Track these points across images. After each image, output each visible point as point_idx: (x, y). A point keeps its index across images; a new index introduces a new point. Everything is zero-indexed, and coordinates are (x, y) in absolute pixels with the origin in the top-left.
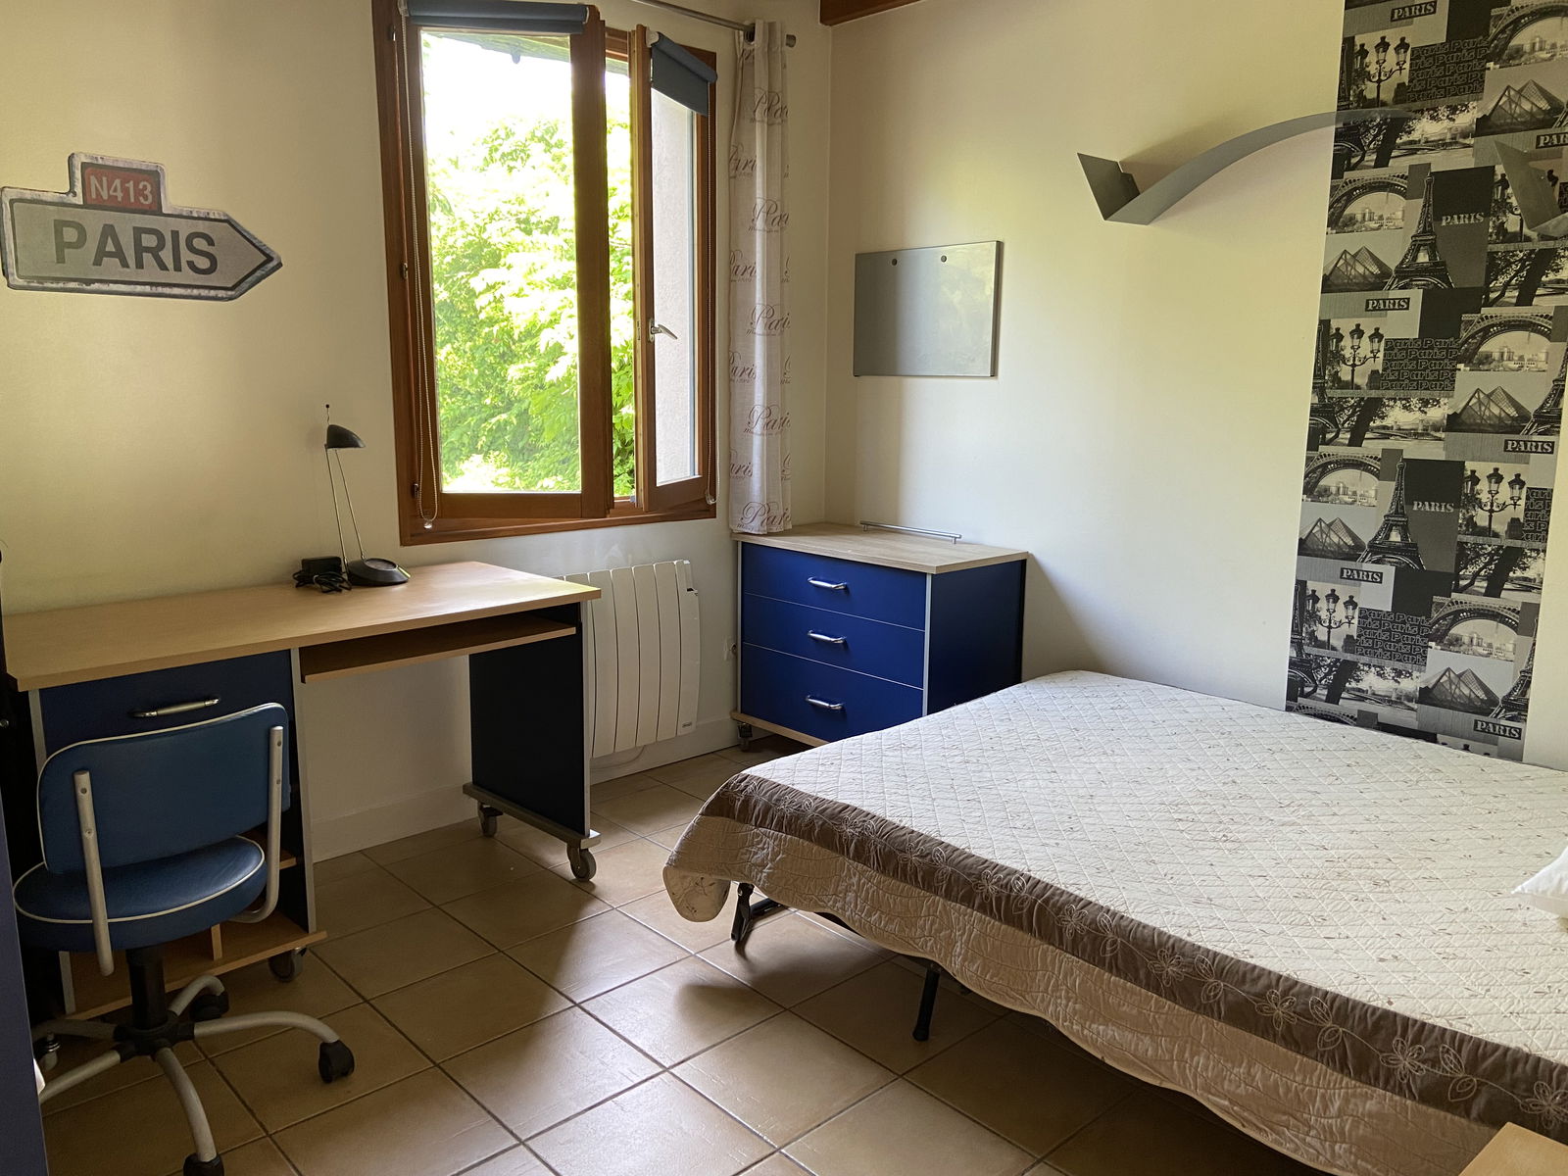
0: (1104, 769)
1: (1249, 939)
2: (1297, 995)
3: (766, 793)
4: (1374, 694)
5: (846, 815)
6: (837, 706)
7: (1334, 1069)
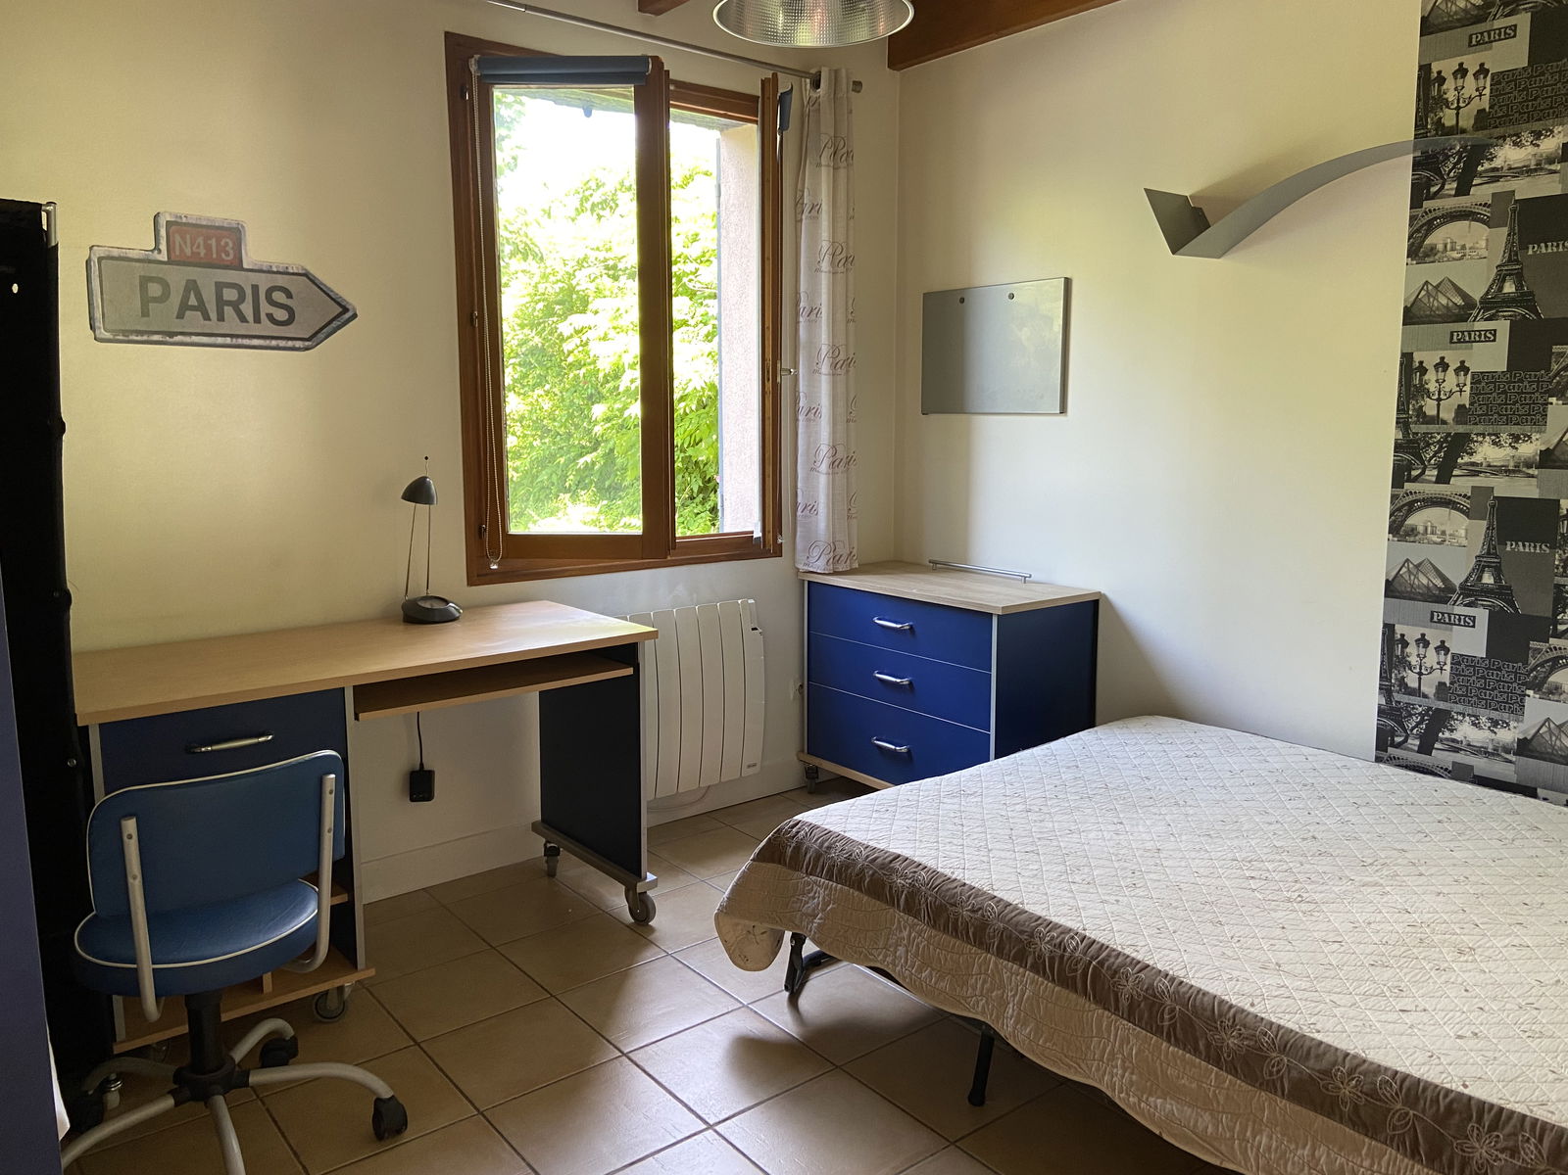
0: (1174, 821)
1: (1318, 1009)
2: (1365, 1073)
3: (818, 839)
4: (1469, 745)
5: (896, 865)
6: (904, 749)
7: (1405, 1155)
